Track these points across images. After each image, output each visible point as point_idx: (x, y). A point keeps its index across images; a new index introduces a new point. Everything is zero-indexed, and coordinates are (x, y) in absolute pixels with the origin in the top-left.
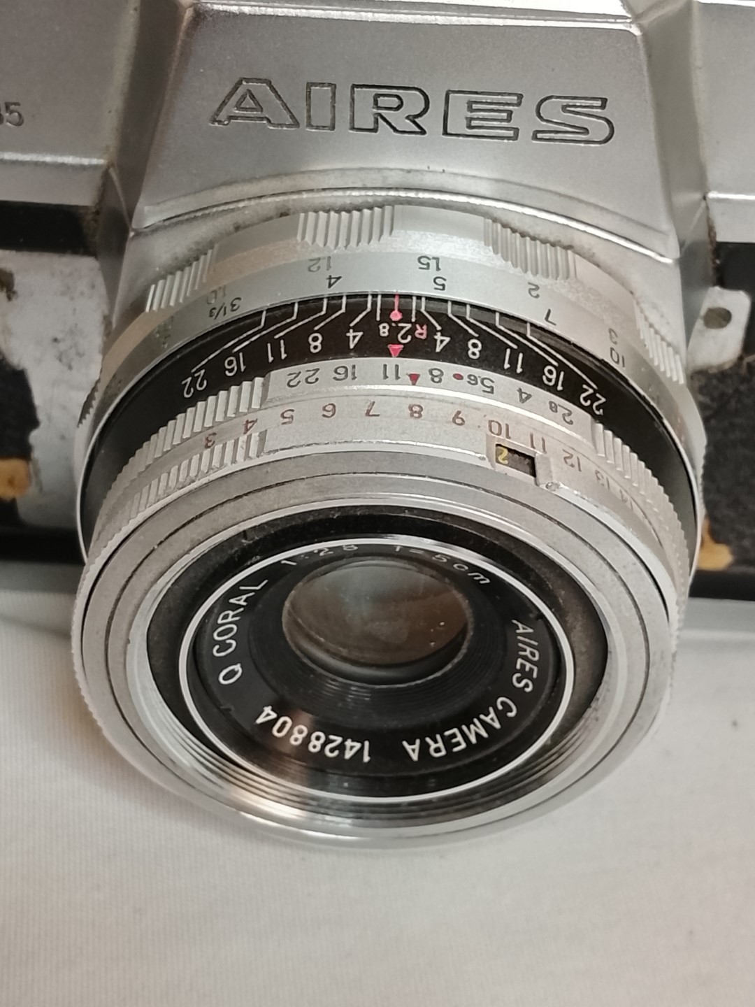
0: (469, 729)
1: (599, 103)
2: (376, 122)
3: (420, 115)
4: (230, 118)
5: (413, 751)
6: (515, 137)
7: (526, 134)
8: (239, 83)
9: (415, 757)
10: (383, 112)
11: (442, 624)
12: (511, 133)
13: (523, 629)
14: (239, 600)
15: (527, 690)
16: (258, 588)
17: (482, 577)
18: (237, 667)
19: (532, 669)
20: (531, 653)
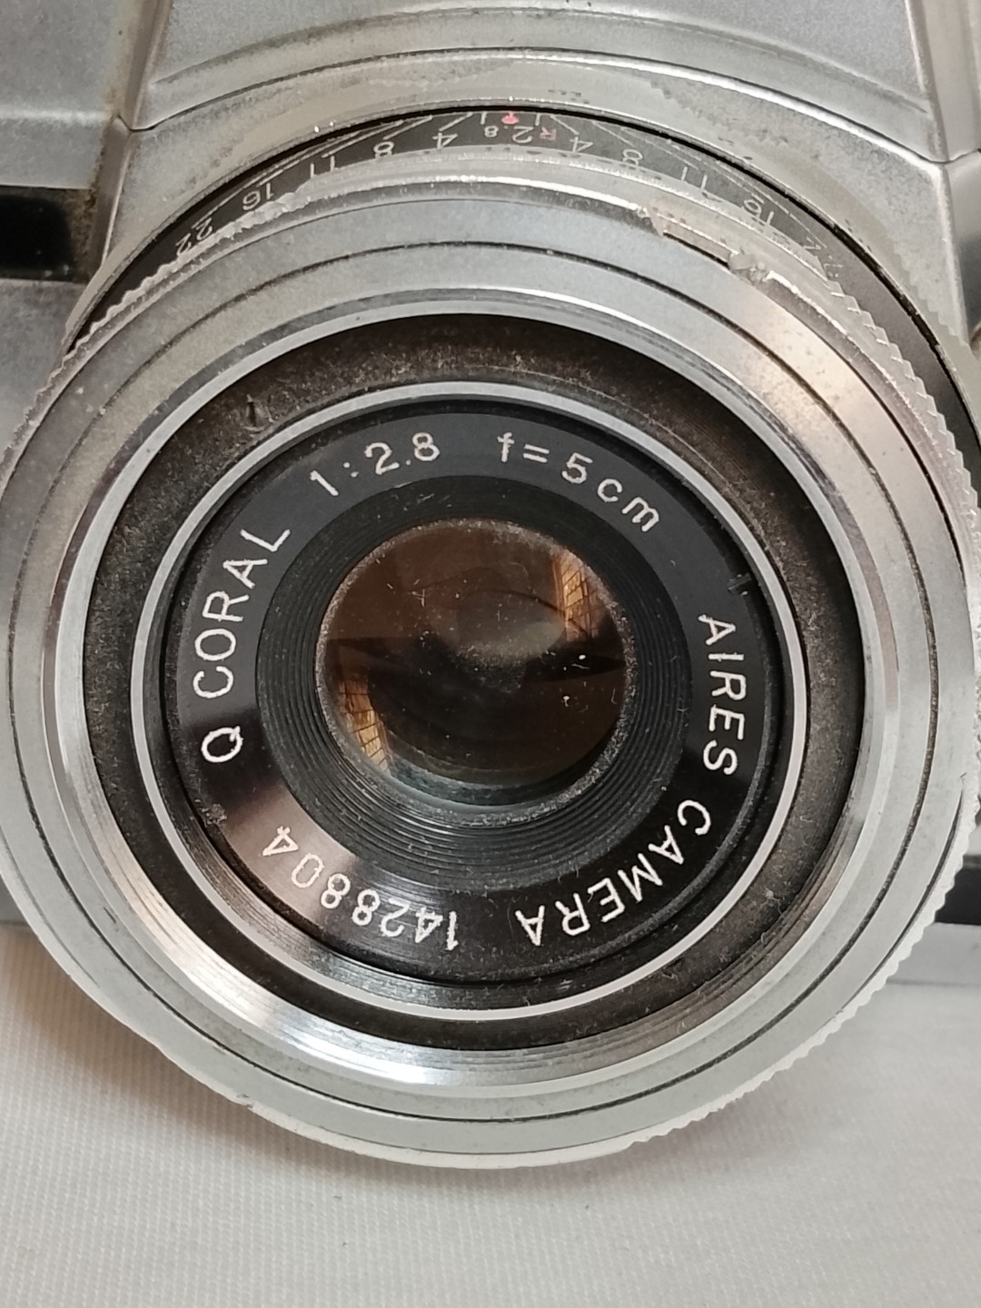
0: (630, 877)
5: (533, 927)
9: (536, 939)
11: (582, 657)
13: (718, 630)
14: (240, 569)
15: (728, 771)
16: (273, 548)
17: (647, 509)
18: (234, 733)
19: (735, 722)
20: (733, 685)
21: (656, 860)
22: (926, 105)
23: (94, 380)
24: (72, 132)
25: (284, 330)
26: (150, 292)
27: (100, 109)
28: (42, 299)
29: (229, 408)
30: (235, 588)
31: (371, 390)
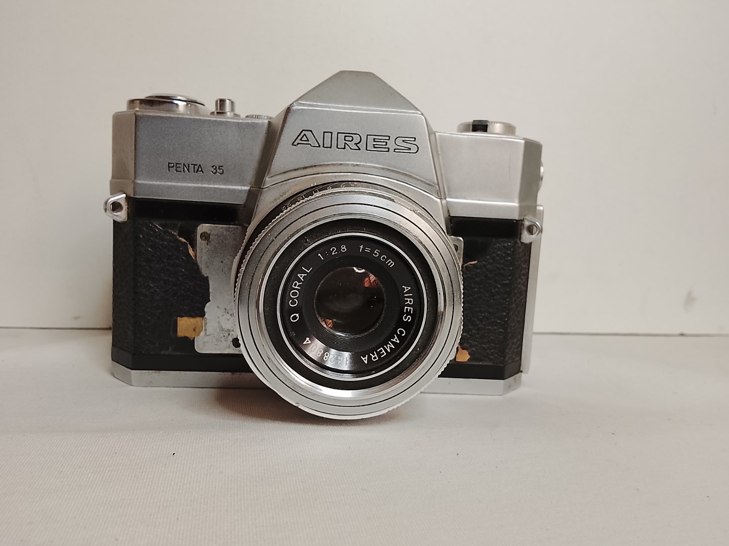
0: (387, 347)
1: (413, 139)
2: (345, 146)
3: (359, 143)
4: (298, 144)
5: (365, 360)
6: (388, 151)
7: (392, 150)
8: (302, 132)
9: (366, 362)
10: (346, 142)
12: (387, 150)
13: (407, 289)
14: (301, 276)
15: (409, 321)
16: (308, 272)
17: (392, 262)
18: (297, 315)
19: (410, 310)
20: (410, 301)
21: (393, 343)
22: (437, 186)
23: (272, 232)
24: (241, 191)
25: (316, 221)
26: (286, 213)
27: (247, 186)
28: (230, 230)
29: (301, 239)
30: (300, 281)
31: (334, 234)
